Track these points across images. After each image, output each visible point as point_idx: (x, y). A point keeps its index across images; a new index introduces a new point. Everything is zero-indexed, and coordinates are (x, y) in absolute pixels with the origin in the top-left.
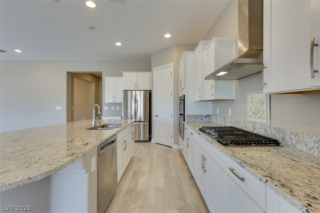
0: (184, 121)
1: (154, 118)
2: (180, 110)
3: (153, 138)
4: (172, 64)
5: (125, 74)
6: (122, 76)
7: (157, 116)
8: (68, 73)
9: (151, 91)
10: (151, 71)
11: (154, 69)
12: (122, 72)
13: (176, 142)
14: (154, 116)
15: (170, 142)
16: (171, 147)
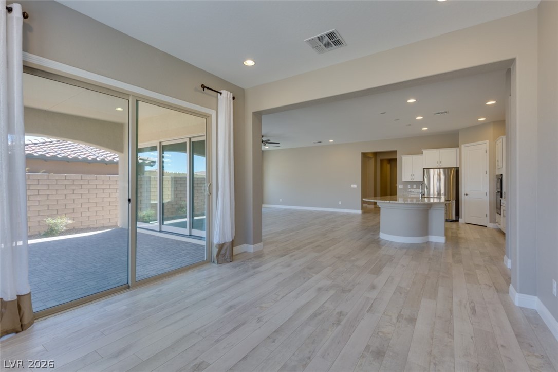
0: (501, 197)
1: (463, 197)
2: (497, 188)
3: (462, 218)
4: (487, 142)
5: (425, 152)
6: (422, 154)
7: (467, 195)
8: (362, 153)
9: (458, 168)
10: (458, 147)
11: (463, 146)
12: (422, 150)
13: (493, 220)
14: (463, 195)
15: (485, 221)
16: (486, 226)
